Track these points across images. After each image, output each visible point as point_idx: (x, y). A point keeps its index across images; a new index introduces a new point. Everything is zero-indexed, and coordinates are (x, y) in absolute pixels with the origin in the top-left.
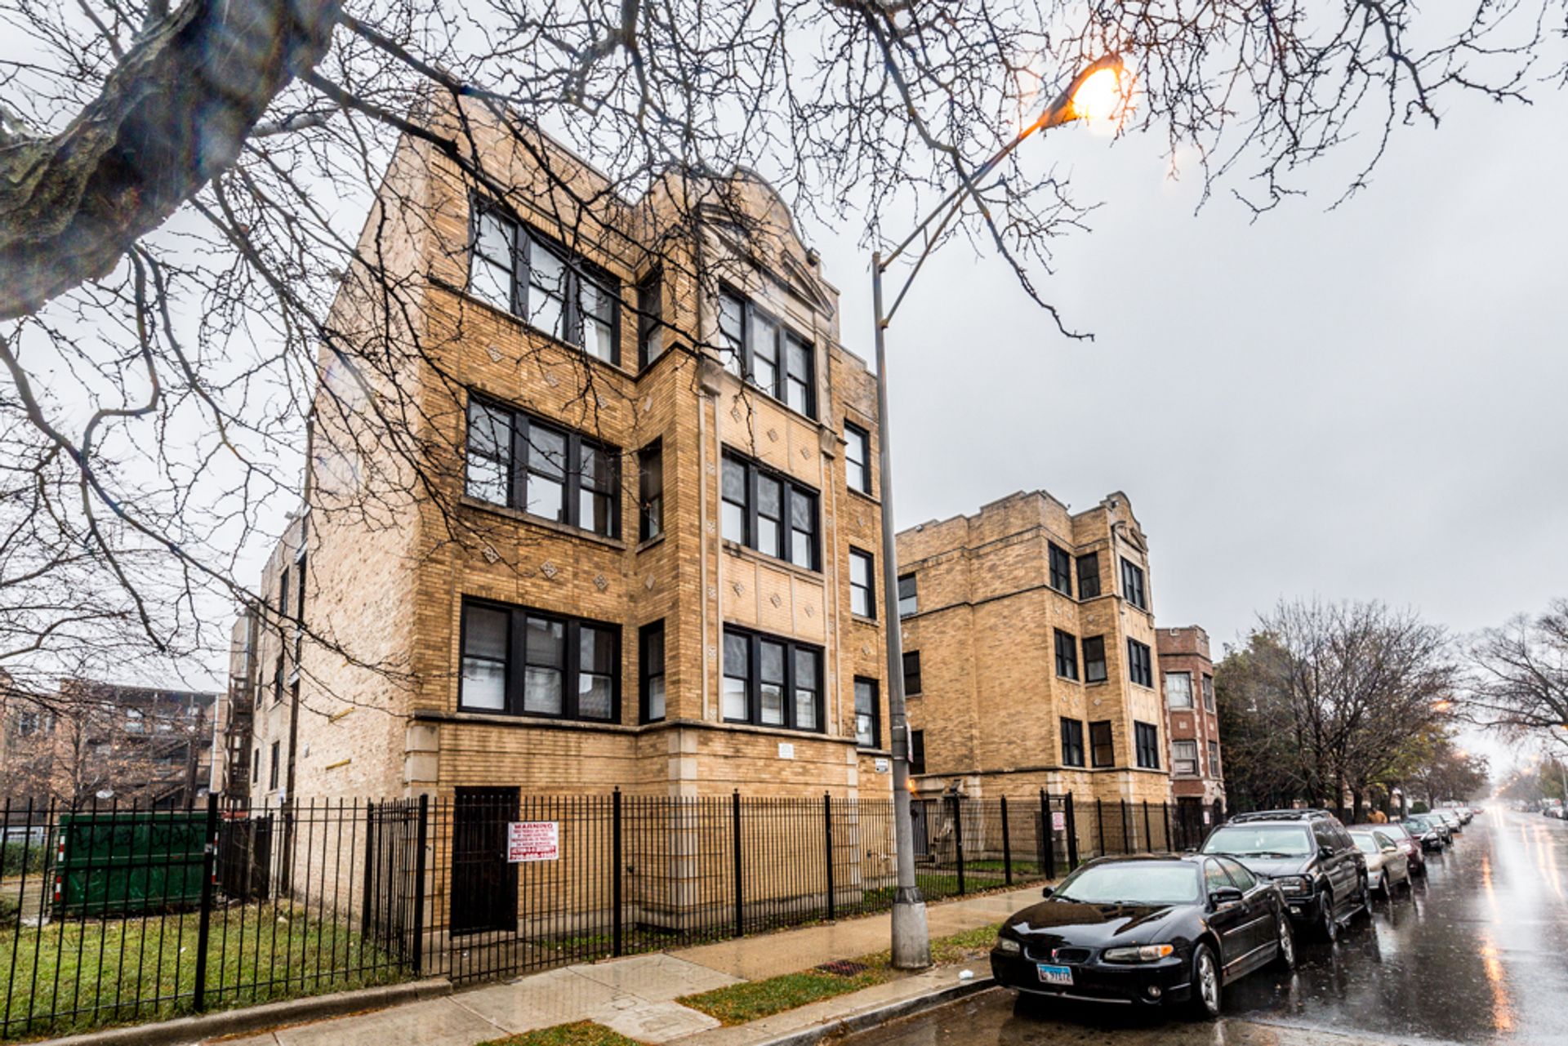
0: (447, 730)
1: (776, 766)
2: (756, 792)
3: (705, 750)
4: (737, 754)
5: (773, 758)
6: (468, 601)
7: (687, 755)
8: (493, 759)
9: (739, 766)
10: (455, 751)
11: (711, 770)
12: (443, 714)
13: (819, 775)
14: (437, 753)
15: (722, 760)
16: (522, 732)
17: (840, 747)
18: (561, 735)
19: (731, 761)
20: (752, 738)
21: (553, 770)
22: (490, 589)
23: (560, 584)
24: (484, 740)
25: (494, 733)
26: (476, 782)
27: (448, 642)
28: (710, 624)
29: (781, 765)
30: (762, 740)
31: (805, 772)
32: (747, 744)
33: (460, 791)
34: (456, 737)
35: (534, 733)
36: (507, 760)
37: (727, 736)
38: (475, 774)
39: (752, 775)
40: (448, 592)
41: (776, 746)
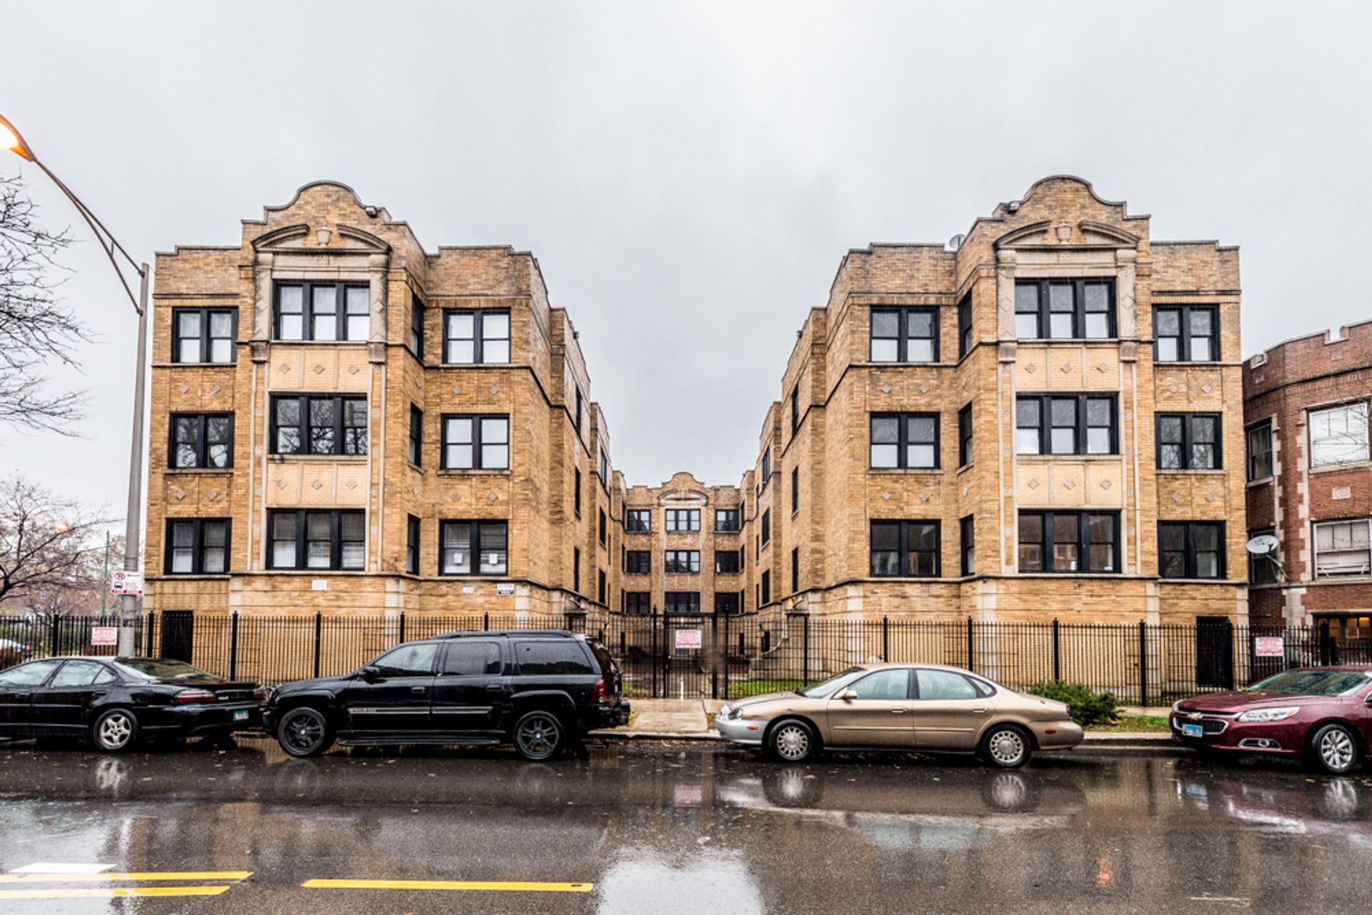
0: (158, 584)
1: (308, 596)
2: (291, 612)
3: (249, 588)
4: (274, 589)
5: (307, 590)
6: (171, 522)
7: (234, 591)
8: (180, 598)
9: (276, 597)
10: (162, 594)
11: (252, 600)
12: (155, 577)
13: (353, 600)
14: (155, 594)
15: (262, 594)
16: (194, 583)
17: (379, 581)
18: (216, 583)
19: (269, 594)
20: (288, 579)
21: (212, 601)
22: (180, 512)
23: (219, 502)
24: (176, 588)
25: (180, 584)
26: (172, 608)
27: (159, 542)
28: (256, 511)
29: (314, 594)
30: (297, 579)
31: (338, 598)
32: (283, 582)
33: (164, 612)
34: (162, 587)
35: (202, 583)
36: (187, 598)
37: (266, 578)
38: (172, 604)
39: (286, 601)
40: (159, 519)
41: (310, 582)
